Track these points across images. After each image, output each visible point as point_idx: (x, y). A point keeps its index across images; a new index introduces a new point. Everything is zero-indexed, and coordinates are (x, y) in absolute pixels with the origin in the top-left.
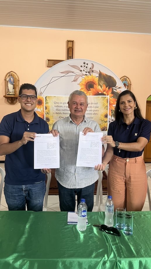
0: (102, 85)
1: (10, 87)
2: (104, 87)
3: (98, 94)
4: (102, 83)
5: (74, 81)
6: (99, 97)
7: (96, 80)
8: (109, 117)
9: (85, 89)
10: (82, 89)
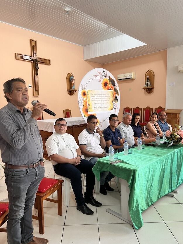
2: (111, 85)
5: (99, 81)
6: (109, 91)
7: (108, 81)
8: (113, 102)
9: (104, 86)
10: (103, 86)
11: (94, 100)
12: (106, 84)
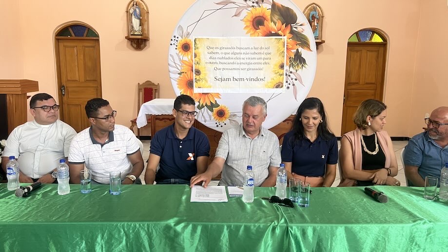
0: (276, 21)
1: (136, 22)
2: (279, 24)
3: (270, 34)
4: (276, 18)
5: (235, 16)
6: (271, 39)
7: (268, 13)
8: (286, 67)
9: (251, 27)
10: (247, 27)
11: (214, 61)
12: (258, 22)
